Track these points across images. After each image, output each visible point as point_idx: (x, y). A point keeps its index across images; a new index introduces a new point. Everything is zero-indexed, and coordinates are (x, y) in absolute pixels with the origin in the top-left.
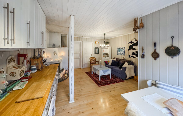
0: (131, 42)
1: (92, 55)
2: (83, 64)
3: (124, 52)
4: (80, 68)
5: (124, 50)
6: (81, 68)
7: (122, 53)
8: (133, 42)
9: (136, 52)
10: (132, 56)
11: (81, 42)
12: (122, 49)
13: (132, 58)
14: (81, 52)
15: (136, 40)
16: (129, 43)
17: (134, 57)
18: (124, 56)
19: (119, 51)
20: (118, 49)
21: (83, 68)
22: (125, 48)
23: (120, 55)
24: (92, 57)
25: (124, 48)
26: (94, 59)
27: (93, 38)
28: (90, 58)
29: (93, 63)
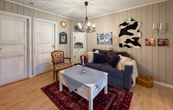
0: (124, 24)
1: (54, 46)
2: (35, 66)
3: (111, 39)
4: (26, 77)
5: (111, 36)
6: (28, 78)
7: (107, 41)
8: (128, 24)
9: (133, 38)
10: (125, 46)
11: (28, 17)
12: (107, 34)
13: (126, 47)
14: (28, 42)
15: (132, 20)
16: (120, 26)
17: (129, 47)
18: (110, 46)
19: (102, 39)
20: (99, 35)
21: (34, 75)
22: (112, 33)
23: (103, 44)
24: (56, 51)
25: (110, 34)
26: (61, 55)
27: (56, 15)
28: (52, 53)
29: (60, 61)
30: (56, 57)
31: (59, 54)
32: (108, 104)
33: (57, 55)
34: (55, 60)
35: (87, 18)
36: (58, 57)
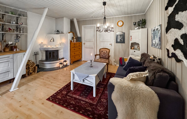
1: (112, 45)
3: (160, 39)
5: (160, 32)
7: (157, 42)
11: (94, 25)
12: (157, 30)
19: (154, 37)
20: (153, 32)
23: (155, 48)
25: (159, 28)
26: (107, 52)
27: (112, 17)
28: (100, 49)
29: (105, 57)
30: (103, 52)
31: (105, 51)
32: (81, 98)
33: (104, 51)
34: (101, 55)
35: (105, 18)
36: (104, 53)
